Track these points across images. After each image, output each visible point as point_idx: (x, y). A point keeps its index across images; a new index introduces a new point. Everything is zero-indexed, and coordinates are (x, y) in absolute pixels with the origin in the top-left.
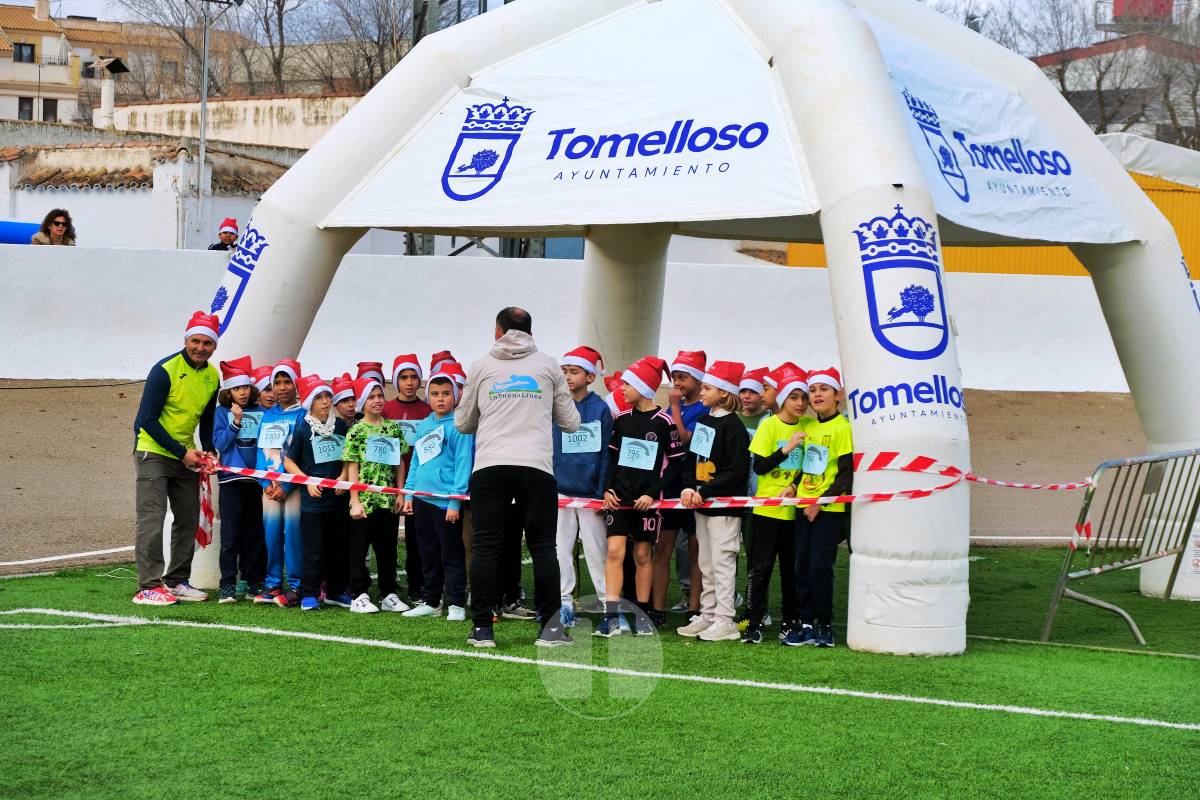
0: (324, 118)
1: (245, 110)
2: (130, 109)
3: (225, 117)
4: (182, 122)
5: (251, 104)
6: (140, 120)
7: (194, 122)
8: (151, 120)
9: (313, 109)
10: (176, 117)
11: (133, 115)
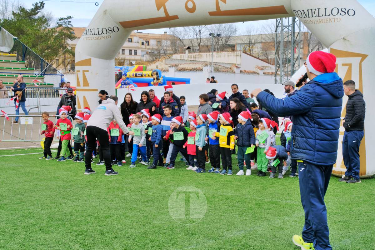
0: (220, 56)
1: (204, 55)
2: (180, 55)
3: (200, 56)
4: (191, 57)
5: (205, 54)
6: (182, 57)
7: (194, 57)
8: (184, 57)
9: (218, 54)
10: (190, 56)
11: (181, 56)
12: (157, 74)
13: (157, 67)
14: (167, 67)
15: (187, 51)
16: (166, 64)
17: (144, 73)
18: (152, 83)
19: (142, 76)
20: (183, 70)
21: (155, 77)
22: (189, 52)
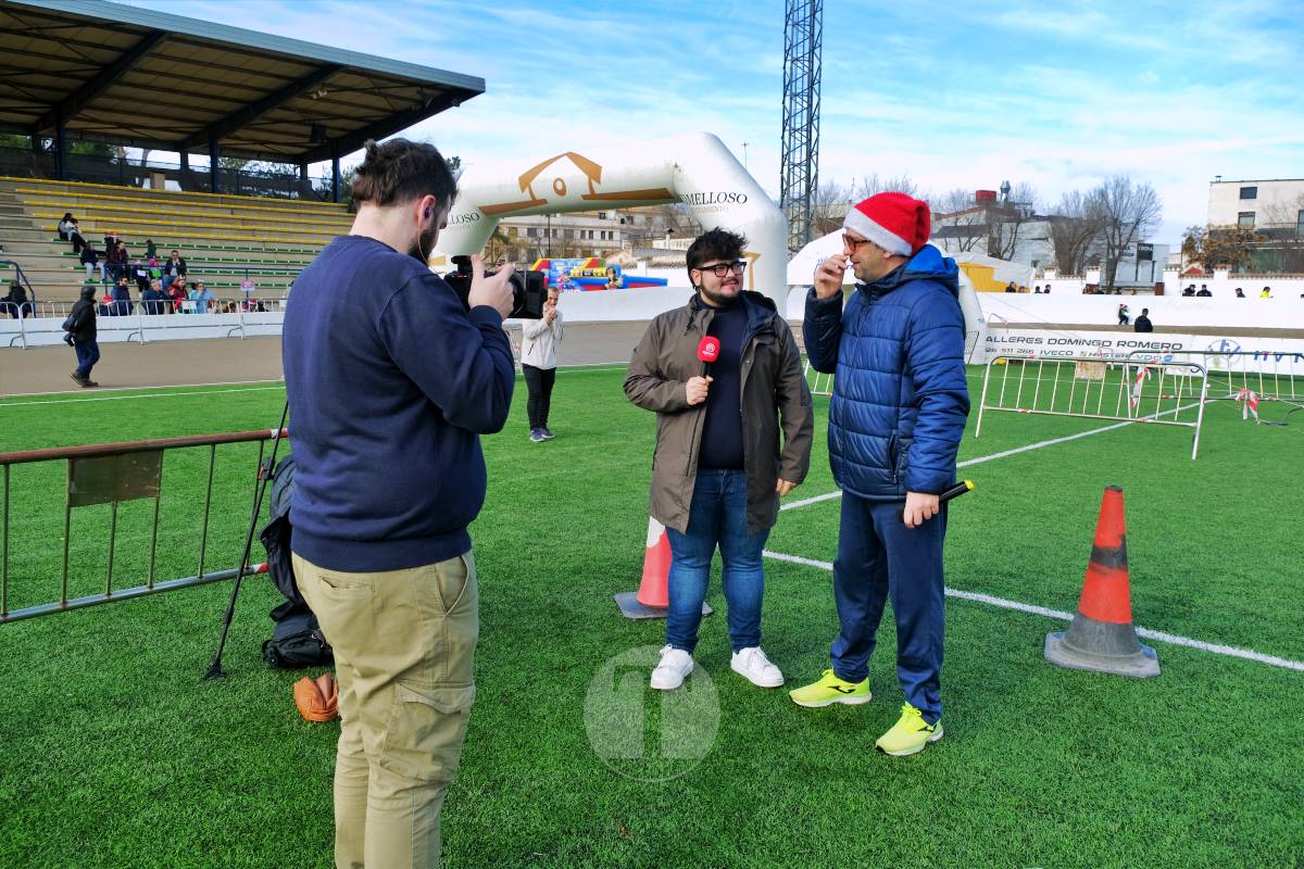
12: (614, 272)
13: (621, 261)
14: (632, 260)
15: (668, 236)
16: (633, 256)
17: (595, 270)
18: (607, 285)
19: (592, 275)
20: (659, 265)
21: (611, 276)
22: (672, 237)
